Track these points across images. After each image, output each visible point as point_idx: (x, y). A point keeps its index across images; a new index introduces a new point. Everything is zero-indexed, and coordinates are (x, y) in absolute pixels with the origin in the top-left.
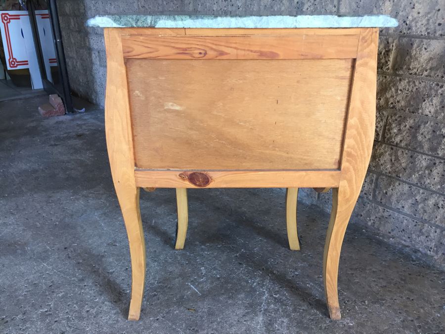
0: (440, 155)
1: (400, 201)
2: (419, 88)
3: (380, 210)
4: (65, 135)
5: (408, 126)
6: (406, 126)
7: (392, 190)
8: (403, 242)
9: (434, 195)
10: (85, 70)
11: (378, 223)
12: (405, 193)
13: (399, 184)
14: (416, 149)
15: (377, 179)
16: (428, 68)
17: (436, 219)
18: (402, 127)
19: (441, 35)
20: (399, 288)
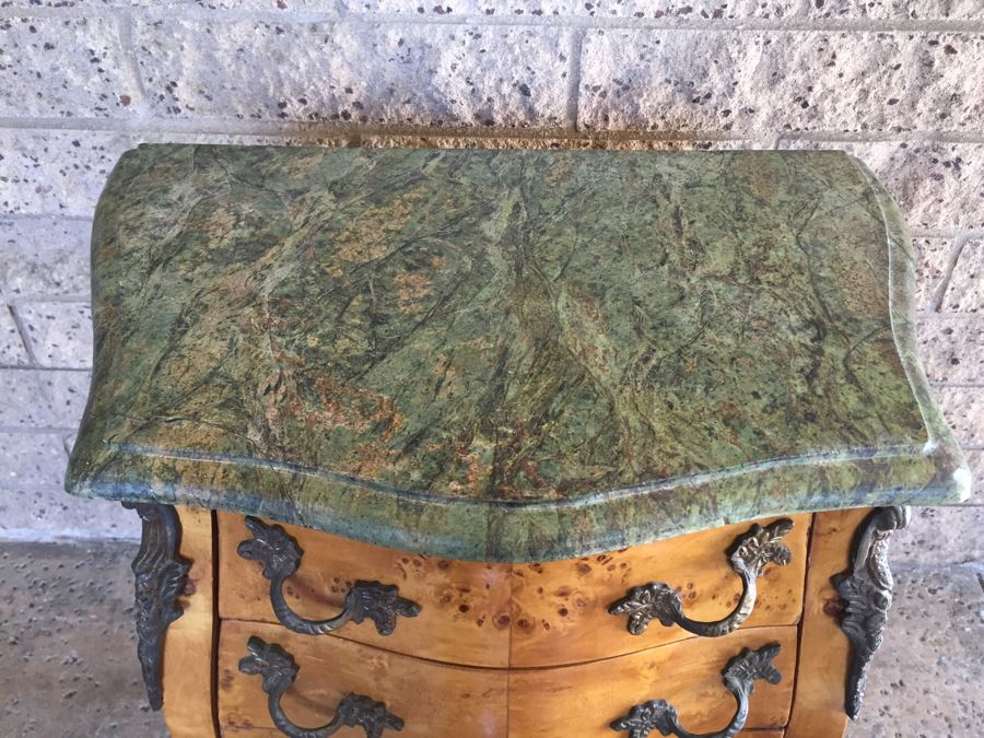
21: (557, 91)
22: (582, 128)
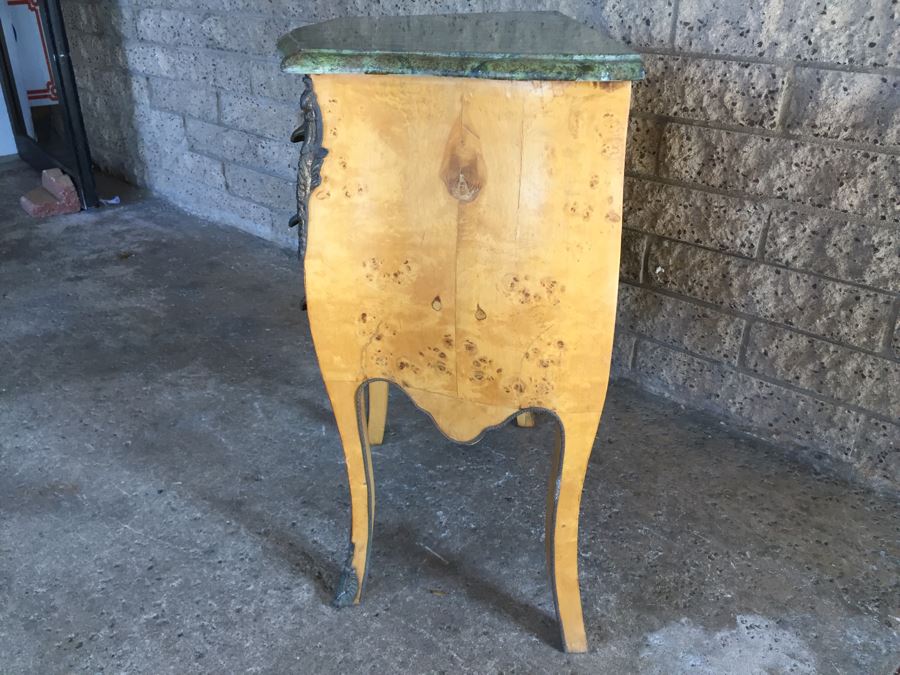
0: (868, 283)
1: (791, 366)
2: (831, 160)
3: (752, 384)
4: (94, 256)
5: (808, 231)
6: (804, 230)
7: (777, 347)
8: (797, 441)
9: (856, 355)
10: (116, 117)
11: (750, 408)
12: (801, 353)
13: (791, 337)
14: (822, 272)
15: (748, 329)
16: (849, 124)
17: (859, 398)
18: (798, 231)
19: (875, 65)
20: (799, 524)
21: (665, 24)
22: (677, 49)
